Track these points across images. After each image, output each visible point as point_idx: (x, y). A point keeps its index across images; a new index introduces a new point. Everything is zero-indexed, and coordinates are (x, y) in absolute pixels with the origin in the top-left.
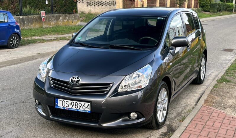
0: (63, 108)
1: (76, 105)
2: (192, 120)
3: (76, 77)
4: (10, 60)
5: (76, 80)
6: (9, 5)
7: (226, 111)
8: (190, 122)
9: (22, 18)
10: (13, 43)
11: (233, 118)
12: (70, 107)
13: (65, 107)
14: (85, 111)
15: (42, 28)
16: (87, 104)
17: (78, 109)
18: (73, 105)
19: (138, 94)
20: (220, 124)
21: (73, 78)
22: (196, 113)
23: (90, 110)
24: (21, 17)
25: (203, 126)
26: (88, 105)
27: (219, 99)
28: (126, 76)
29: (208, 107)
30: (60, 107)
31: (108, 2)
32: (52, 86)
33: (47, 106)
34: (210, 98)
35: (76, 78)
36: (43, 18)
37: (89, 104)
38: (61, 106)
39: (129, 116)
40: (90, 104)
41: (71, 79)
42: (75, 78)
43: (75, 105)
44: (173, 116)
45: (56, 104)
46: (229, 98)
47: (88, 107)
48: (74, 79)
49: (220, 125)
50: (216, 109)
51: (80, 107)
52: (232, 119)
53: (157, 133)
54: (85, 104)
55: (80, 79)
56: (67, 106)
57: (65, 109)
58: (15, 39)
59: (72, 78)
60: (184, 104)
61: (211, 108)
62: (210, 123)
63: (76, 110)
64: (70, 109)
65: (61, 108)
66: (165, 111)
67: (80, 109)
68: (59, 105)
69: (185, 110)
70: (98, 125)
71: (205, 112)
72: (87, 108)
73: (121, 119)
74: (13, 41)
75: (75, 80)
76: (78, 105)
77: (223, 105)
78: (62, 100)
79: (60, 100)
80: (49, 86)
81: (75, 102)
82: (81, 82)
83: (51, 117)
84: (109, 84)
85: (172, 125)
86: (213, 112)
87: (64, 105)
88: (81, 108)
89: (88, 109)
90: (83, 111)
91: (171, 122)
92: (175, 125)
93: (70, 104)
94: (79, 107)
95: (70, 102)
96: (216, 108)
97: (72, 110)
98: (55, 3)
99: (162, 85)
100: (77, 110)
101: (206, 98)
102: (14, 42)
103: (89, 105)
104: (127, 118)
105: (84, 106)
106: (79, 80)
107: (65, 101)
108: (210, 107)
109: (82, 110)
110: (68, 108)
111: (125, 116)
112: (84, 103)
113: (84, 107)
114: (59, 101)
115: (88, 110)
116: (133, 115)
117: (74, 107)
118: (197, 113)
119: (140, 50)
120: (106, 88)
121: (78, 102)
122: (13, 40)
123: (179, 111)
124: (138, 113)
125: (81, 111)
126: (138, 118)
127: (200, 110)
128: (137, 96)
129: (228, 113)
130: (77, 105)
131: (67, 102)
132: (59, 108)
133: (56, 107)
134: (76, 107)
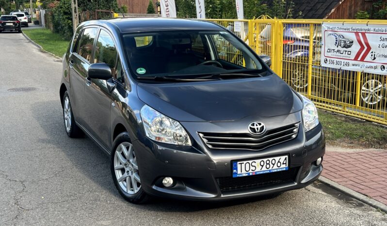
0: (247, 175)
1: (267, 164)
5: (259, 127)
12: (259, 169)
13: (251, 171)
14: (281, 168)
16: (283, 158)
17: (270, 169)
18: (262, 166)
21: (253, 125)
23: (287, 166)
30: (241, 174)
32: (210, 146)
33: (215, 179)
37: (286, 158)
38: (244, 171)
39: (316, 163)
40: (287, 156)
42: (257, 125)
43: (265, 164)
45: (234, 171)
47: (285, 162)
48: (255, 127)
51: (274, 164)
54: (280, 159)
56: (254, 168)
57: (251, 174)
63: (268, 172)
64: (259, 172)
65: (244, 175)
67: (274, 168)
68: (239, 172)
70: (296, 184)
72: (283, 164)
75: (257, 127)
76: (270, 164)
78: (245, 162)
79: (241, 164)
80: (207, 147)
81: (265, 160)
82: (267, 128)
83: (222, 195)
87: (247, 169)
88: (276, 167)
89: (285, 165)
90: (278, 170)
93: (258, 164)
94: (272, 165)
95: (258, 161)
97: (262, 173)
100: (270, 170)
104: (314, 166)
105: (279, 162)
106: (263, 126)
107: (250, 162)
110: (256, 172)
111: (312, 164)
112: (279, 157)
114: (239, 166)
115: (284, 167)
117: (264, 169)
121: (271, 159)
125: (276, 171)
131: (253, 164)
132: (241, 176)
134: (268, 166)
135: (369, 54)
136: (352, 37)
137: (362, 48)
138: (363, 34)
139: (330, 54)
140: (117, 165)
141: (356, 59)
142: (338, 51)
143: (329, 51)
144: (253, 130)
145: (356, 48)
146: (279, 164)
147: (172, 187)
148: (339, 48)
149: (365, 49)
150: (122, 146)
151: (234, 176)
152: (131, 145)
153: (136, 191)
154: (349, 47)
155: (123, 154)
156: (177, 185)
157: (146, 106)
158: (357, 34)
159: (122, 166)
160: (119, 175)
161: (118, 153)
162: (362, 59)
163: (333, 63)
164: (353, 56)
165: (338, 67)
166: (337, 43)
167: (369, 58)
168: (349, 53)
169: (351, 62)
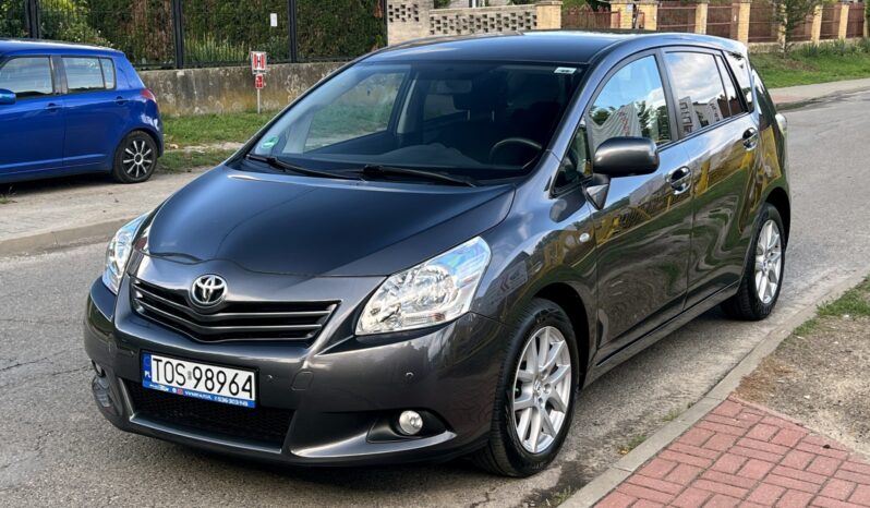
0: (167, 390)
1: (208, 379)
2: (665, 448)
3: (212, 278)
4: (106, 224)
5: (212, 287)
6: (150, 30)
7: (812, 421)
8: (657, 454)
9: (183, 78)
10: (132, 163)
11: (827, 447)
12: (190, 384)
13: (174, 384)
14: (239, 399)
15: (256, 112)
16: (243, 376)
17: (215, 392)
18: (199, 380)
19: (430, 344)
20: (766, 467)
21: (203, 281)
22: (690, 424)
23: (253, 399)
24: (180, 73)
25: (700, 470)
26: (246, 378)
27: (799, 375)
28: (388, 276)
29: (747, 403)
30: (157, 384)
31: (509, 15)
32: (140, 309)
33: (121, 381)
34: (767, 369)
35: (213, 283)
36: (260, 78)
38: (162, 381)
39: (394, 423)
40: (252, 374)
41: (197, 286)
42: (210, 284)
43: (204, 378)
44: (601, 432)
45: (147, 373)
46: (842, 373)
47: (247, 387)
48: (204, 287)
49: (765, 472)
50: (775, 413)
51: (223, 384)
52: (825, 451)
53: (516, 492)
54: (236, 375)
55: (224, 284)
56: (181, 380)
57: (174, 391)
58: (139, 150)
59: (198, 282)
60: (665, 389)
61: (757, 409)
62: (728, 463)
63: (209, 397)
64: (190, 391)
65: (162, 388)
66: (560, 413)
67: (221, 394)
68: (154, 380)
69: (657, 413)
70: (280, 452)
71: (727, 421)
72: (244, 390)
73: (365, 434)
74: (132, 157)
75: (209, 287)
76: (215, 379)
77: (808, 397)
78: (165, 360)
79: (158, 361)
80: (129, 309)
81: (204, 367)
82: (230, 295)
83: (131, 418)
84: (324, 306)
85: (584, 463)
86: (759, 422)
87: (168, 378)
88: (225, 392)
89: (245, 396)
90: (231, 402)
91: (584, 455)
92: (595, 465)
93: (189, 373)
94: (217, 386)
95: (190, 366)
96: (779, 408)
97: (196, 395)
98: (309, 25)
99: (537, 316)
100: (213, 396)
101: (751, 370)
102: (138, 159)
103: (249, 379)
104: (387, 429)
105: (233, 382)
106: (222, 290)
108: (754, 405)
109: (229, 398)
110: (184, 390)
111: (380, 423)
112: (234, 372)
113: (234, 387)
114: (154, 364)
115: (246, 398)
116: (410, 419)
117: (201, 388)
118: (695, 426)
119: (468, 185)
120: (314, 319)
121: (216, 369)
122: (135, 152)
123: (631, 417)
124: (426, 413)
125: (225, 401)
126: (426, 432)
127: (710, 413)
128: (424, 350)
129: (816, 429)
130: (211, 379)
131: (180, 369)
132: (156, 387)
133: (145, 384)
134: (210, 384)
146: (234, 389)
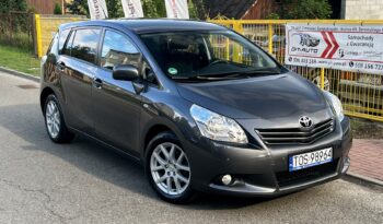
0: (301, 168)
5: (307, 121)
12: (310, 162)
13: (304, 164)
14: (327, 160)
17: (319, 161)
23: (332, 158)
26: (329, 151)
38: (298, 165)
40: (331, 149)
43: (315, 157)
45: (291, 165)
48: (304, 122)
56: (306, 162)
57: (304, 167)
63: (318, 164)
65: (298, 168)
67: (321, 160)
68: (295, 166)
72: (329, 155)
76: (319, 156)
78: (299, 156)
79: (296, 158)
81: (315, 153)
82: (315, 122)
87: (301, 163)
93: (309, 157)
97: (312, 165)
105: (325, 154)
106: (310, 121)
107: (303, 155)
110: (308, 165)
112: (325, 150)
115: (329, 158)
117: (314, 161)
121: (319, 152)
125: (323, 163)
131: (305, 157)
132: (295, 169)
134: (317, 159)
135: (337, 52)
136: (319, 36)
137: (330, 45)
138: (330, 33)
139: (294, 53)
140: (153, 167)
141: (323, 56)
142: (304, 49)
143: (294, 49)
144: (303, 124)
145: (322, 46)
146: (325, 157)
147: (230, 185)
148: (305, 47)
149: (333, 47)
150: (162, 147)
151: (290, 170)
152: (173, 146)
153: (180, 192)
154: (316, 45)
155: (162, 155)
156: (236, 182)
157: (194, 106)
158: (323, 33)
159: (160, 167)
160: (156, 177)
161: (155, 154)
162: (330, 57)
163: (298, 60)
164: (320, 53)
165: (304, 64)
166: (303, 42)
167: (336, 55)
168: (316, 51)
169: (318, 60)
